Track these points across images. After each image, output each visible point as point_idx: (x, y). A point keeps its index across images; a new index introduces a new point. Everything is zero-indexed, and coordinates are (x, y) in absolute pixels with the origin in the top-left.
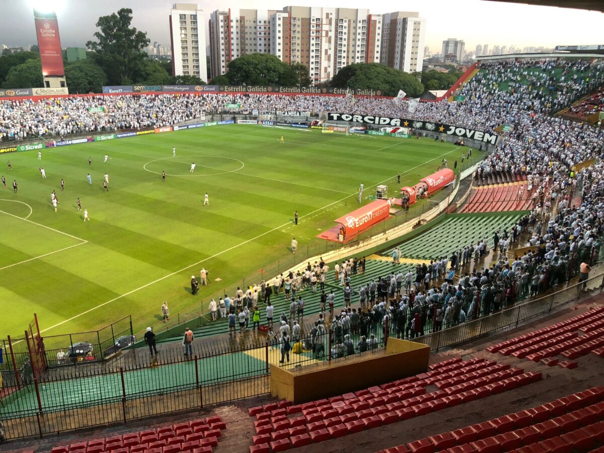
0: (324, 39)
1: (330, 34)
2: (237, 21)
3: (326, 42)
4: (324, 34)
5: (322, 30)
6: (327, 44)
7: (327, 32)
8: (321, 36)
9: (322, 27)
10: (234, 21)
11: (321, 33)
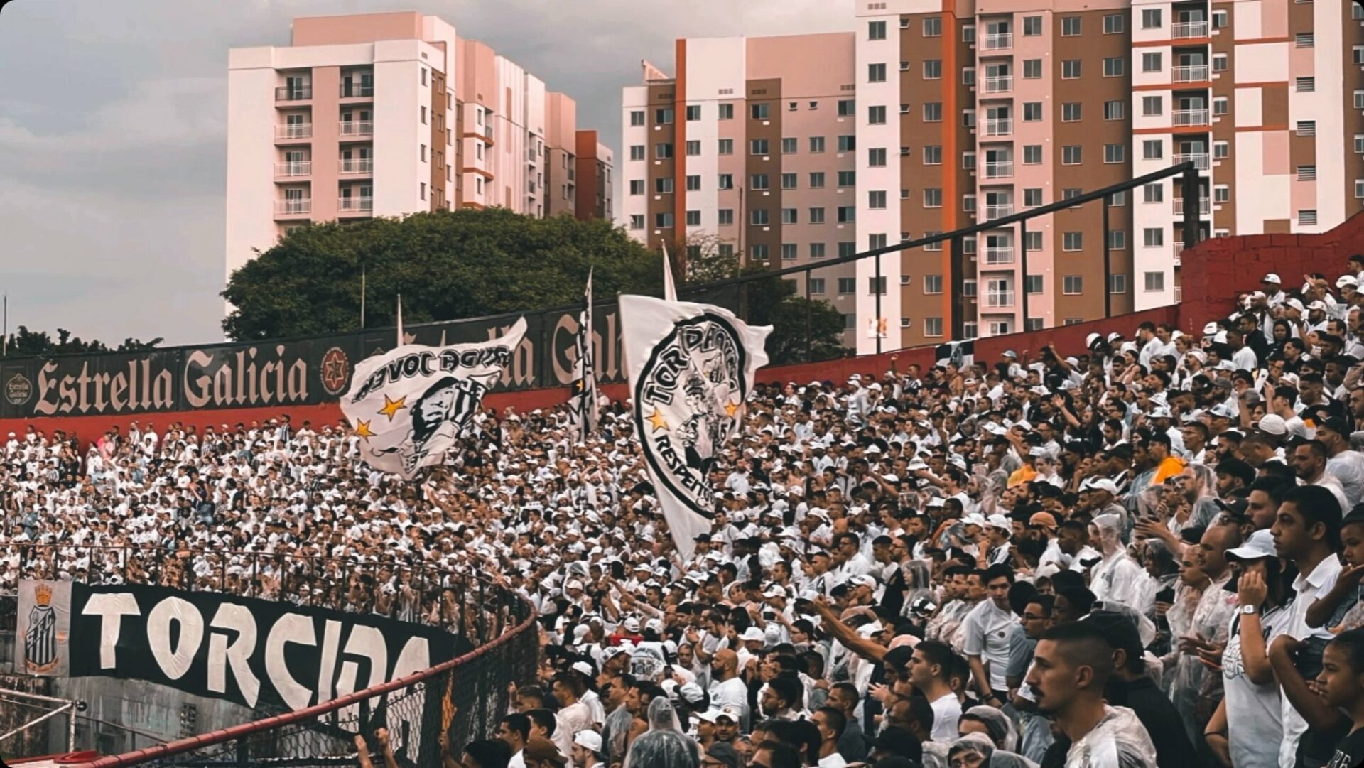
0: (1249, 149)
1: (1300, 107)
2: (727, 111)
3: (1269, 168)
4: (1248, 107)
5: (1227, 85)
6: (1284, 181)
7: (1275, 98)
8: (1228, 129)
9: (1226, 66)
10: (710, 113)
11: (1226, 110)
